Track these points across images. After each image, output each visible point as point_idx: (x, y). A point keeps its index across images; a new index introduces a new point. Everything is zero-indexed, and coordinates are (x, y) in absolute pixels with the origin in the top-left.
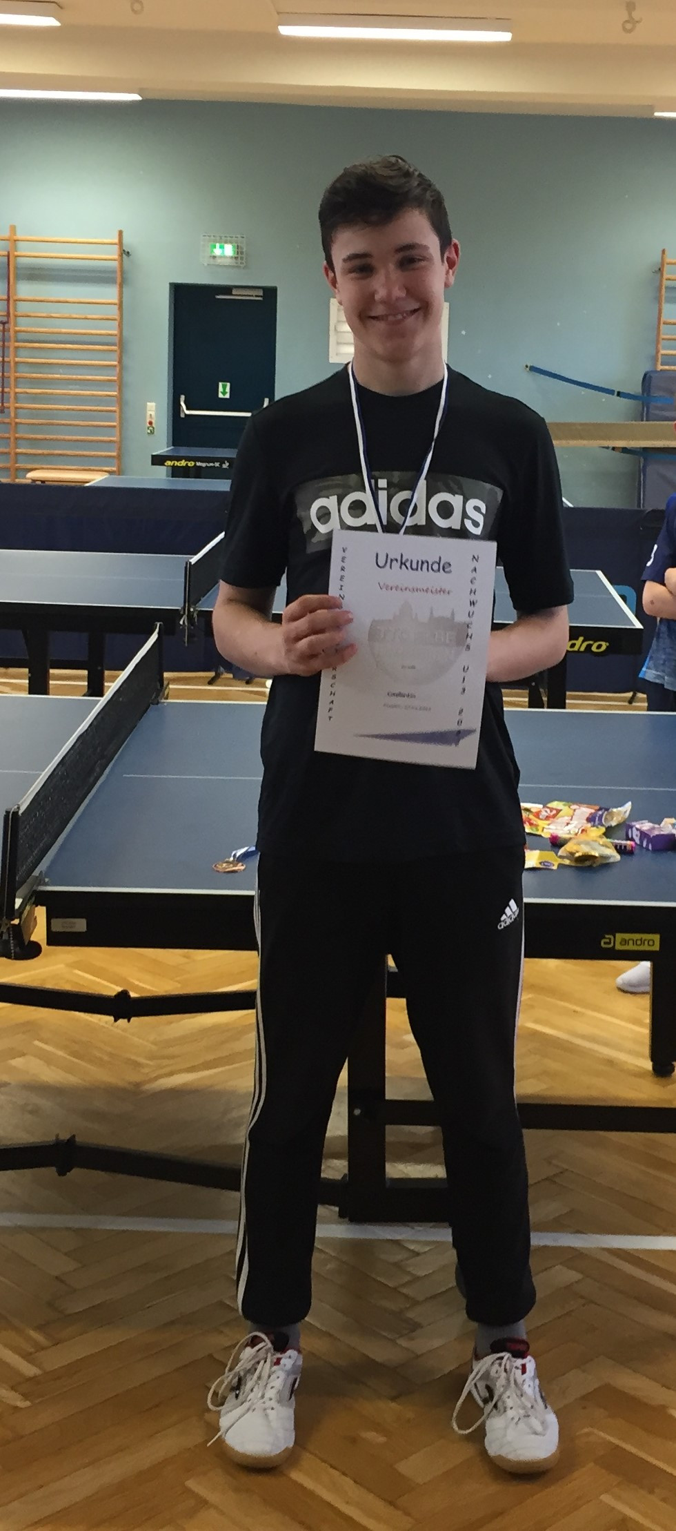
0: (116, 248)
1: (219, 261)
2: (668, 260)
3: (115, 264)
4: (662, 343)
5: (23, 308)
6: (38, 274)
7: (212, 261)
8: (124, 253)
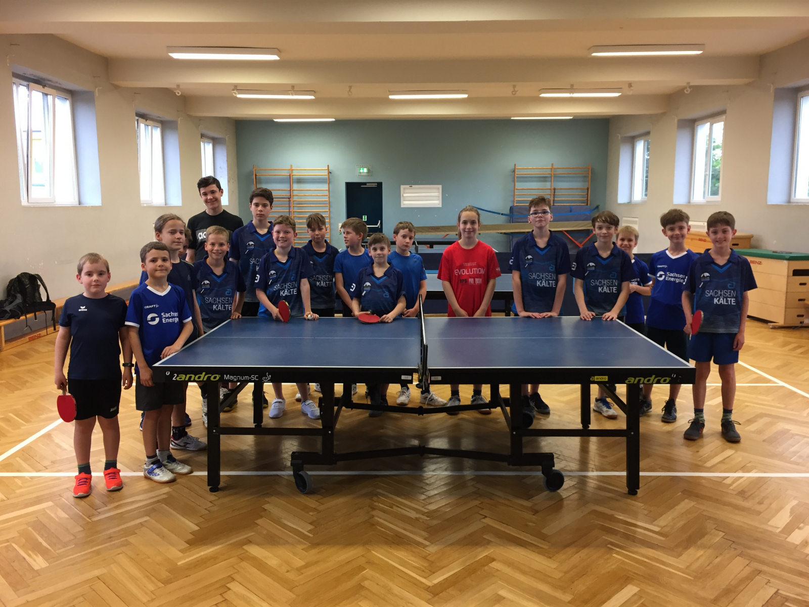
0: (327, 171)
1: (362, 174)
2: (516, 168)
3: (327, 177)
4: (516, 196)
5: (295, 193)
6: (300, 181)
7: (360, 174)
8: (330, 173)
